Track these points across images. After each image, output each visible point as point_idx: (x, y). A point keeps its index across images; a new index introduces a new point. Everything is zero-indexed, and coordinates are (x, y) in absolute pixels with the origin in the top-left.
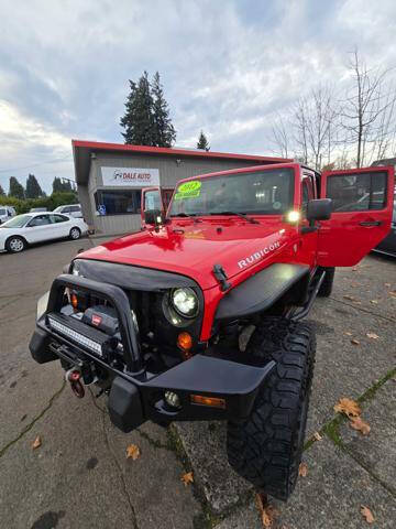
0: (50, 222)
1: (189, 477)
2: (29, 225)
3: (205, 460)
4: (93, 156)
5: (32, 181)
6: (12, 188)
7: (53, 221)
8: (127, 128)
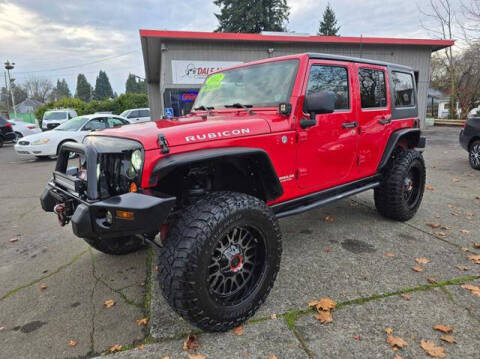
0: (107, 127)
1: (144, 321)
2: (84, 129)
3: (163, 314)
4: (163, 47)
5: (103, 79)
6: (79, 88)
7: (111, 125)
8: (223, 6)
